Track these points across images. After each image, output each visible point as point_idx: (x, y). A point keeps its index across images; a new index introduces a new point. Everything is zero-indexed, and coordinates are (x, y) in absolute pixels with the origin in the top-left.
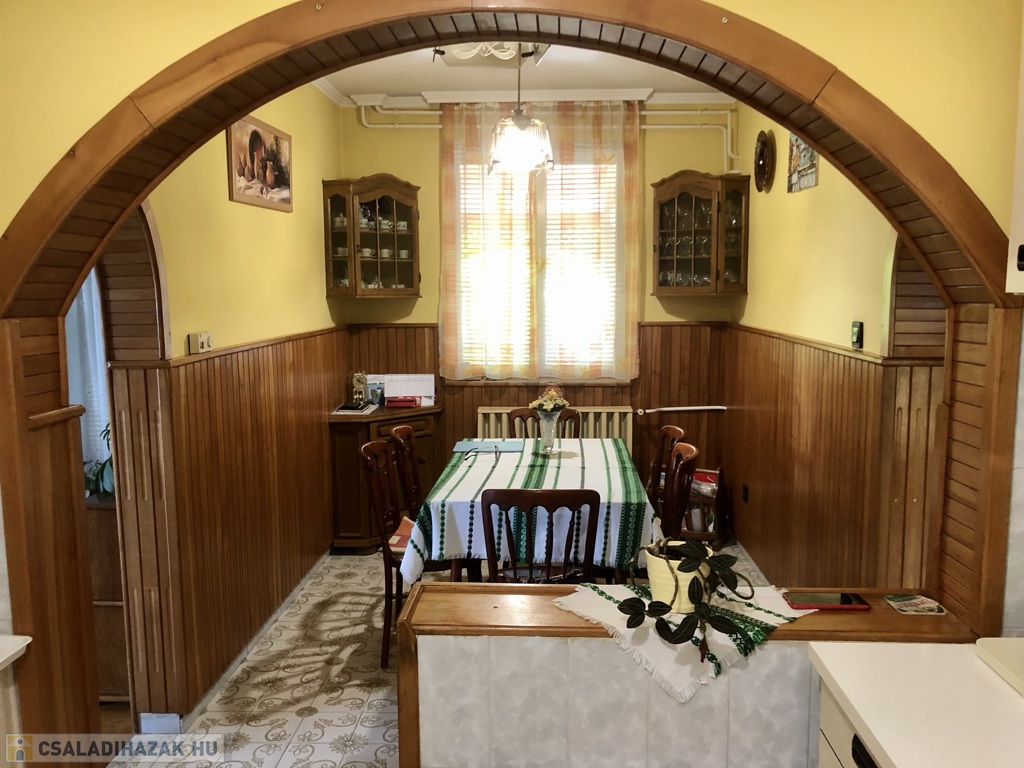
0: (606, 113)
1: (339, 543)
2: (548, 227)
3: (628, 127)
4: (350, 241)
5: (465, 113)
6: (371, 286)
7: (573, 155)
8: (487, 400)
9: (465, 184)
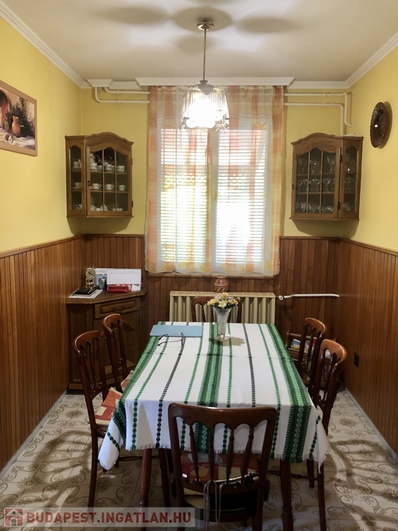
0: (260, 94)
1: (72, 386)
2: (219, 171)
3: (275, 104)
4: (83, 178)
5: (165, 93)
6: (98, 209)
7: (238, 122)
8: (177, 287)
9: (164, 141)
